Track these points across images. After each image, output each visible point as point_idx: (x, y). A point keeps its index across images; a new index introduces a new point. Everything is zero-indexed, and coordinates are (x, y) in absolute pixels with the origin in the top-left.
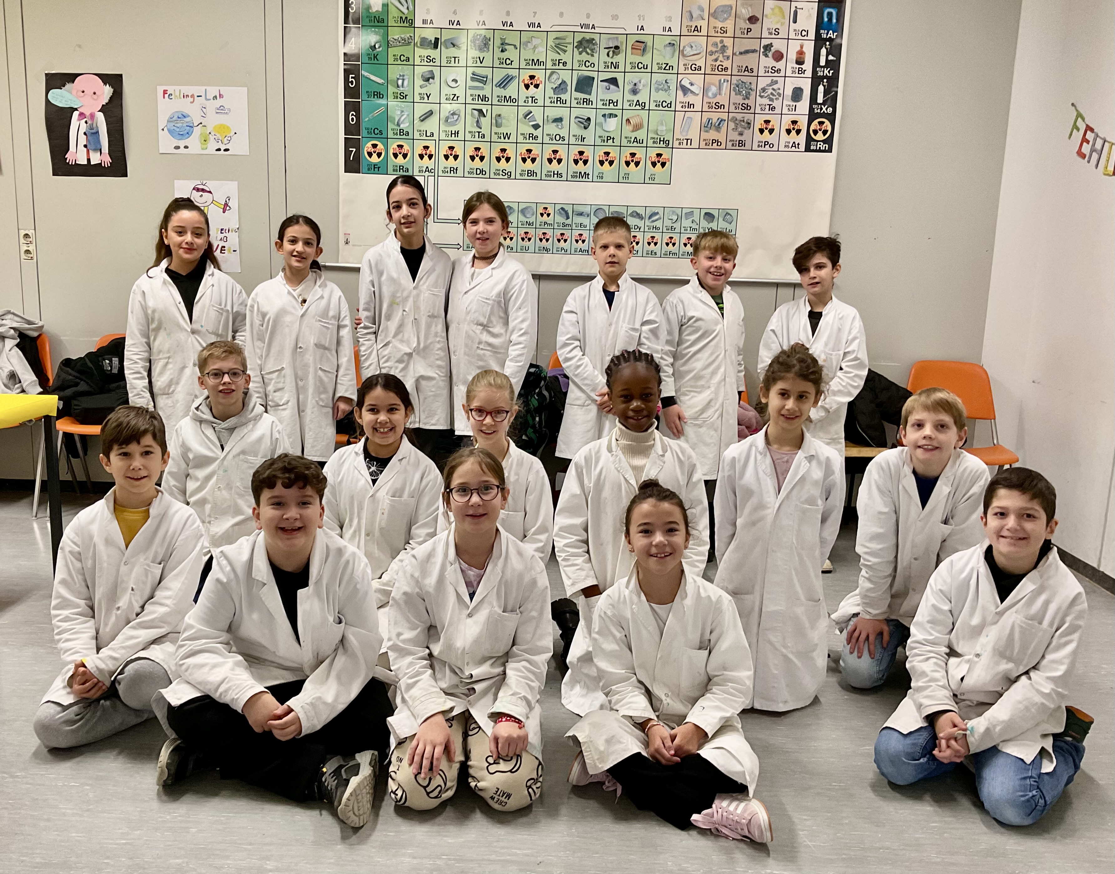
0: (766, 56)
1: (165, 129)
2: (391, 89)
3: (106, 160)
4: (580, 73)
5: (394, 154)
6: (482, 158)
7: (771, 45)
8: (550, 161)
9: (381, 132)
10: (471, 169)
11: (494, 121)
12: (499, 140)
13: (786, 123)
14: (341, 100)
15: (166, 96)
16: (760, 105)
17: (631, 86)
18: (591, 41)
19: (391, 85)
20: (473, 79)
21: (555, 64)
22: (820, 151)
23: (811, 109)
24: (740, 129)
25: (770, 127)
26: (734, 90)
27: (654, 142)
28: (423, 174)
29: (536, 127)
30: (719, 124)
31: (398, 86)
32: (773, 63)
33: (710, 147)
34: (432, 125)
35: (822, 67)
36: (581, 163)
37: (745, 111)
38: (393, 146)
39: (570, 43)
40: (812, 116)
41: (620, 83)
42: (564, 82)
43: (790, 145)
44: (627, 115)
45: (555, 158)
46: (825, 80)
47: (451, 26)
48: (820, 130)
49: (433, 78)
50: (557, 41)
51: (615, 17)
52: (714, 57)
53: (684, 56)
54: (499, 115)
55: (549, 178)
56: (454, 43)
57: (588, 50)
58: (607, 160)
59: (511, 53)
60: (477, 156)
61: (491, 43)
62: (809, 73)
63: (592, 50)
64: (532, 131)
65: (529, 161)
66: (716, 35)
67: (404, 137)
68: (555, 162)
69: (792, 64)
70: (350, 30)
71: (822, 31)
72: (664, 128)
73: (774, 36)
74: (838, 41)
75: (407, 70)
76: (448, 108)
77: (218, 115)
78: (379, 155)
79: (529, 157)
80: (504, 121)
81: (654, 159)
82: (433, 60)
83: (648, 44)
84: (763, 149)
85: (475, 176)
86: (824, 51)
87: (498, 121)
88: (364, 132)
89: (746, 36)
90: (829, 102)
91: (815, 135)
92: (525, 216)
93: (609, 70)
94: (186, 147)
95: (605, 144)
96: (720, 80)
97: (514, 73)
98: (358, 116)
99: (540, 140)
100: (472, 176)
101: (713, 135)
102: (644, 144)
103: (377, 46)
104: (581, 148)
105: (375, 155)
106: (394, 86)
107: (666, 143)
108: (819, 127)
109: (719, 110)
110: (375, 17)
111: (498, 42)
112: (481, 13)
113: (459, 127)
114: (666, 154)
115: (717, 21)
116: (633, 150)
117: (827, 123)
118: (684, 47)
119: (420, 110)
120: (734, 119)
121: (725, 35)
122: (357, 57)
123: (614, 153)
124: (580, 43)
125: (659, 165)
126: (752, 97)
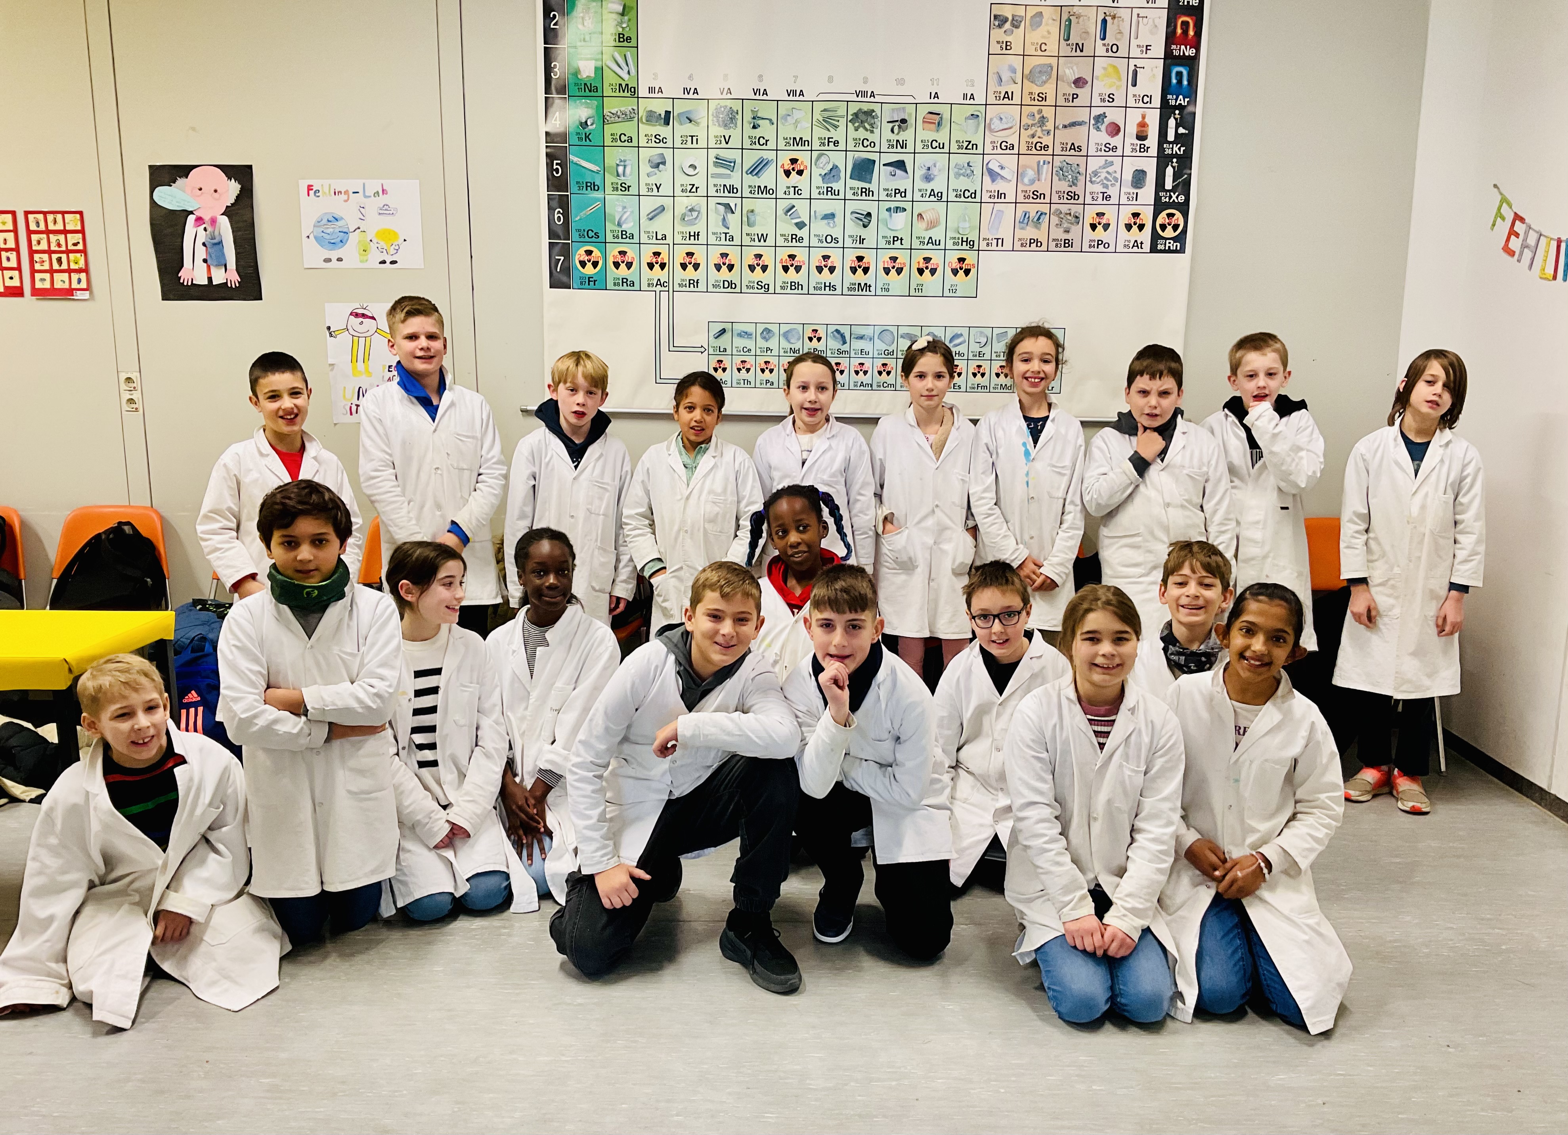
0: (1098, 129)
1: (311, 236)
2: (610, 179)
3: (233, 278)
4: (857, 155)
5: (614, 263)
6: (731, 267)
7: (1104, 115)
8: (820, 269)
9: (597, 235)
10: (717, 281)
11: (745, 219)
12: (752, 243)
13: (1125, 216)
14: (544, 193)
15: (311, 192)
16: (1091, 193)
17: (924, 171)
18: (870, 113)
19: (608, 172)
20: (716, 164)
21: (824, 144)
22: (1169, 251)
23: (1157, 198)
24: (1065, 225)
25: (1104, 221)
26: (1057, 175)
27: (954, 244)
28: (654, 288)
29: (800, 225)
30: (1039, 219)
31: (618, 175)
32: (1108, 139)
33: (1028, 248)
34: (662, 224)
35: (1170, 143)
36: (860, 271)
37: (1072, 201)
38: (613, 252)
39: (842, 117)
40: (1159, 207)
41: (909, 167)
42: (835, 167)
43: (1131, 245)
44: (918, 208)
45: (826, 266)
46: (1175, 160)
47: (686, 96)
48: (1169, 225)
49: (664, 163)
50: (826, 114)
51: (901, 82)
52: (1030, 132)
53: (991, 131)
54: (752, 211)
55: (819, 292)
56: (692, 117)
57: (866, 125)
58: (893, 267)
59: (766, 130)
60: (724, 264)
61: (739, 117)
62: (1153, 151)
63: (872, 125)
64: (796, 231)
65: (792, 270)
66: (1033, 103)
67: (628, 240)
68: (826, 270)
69: (1132, 139)
70: (553, 103)
71: (1169, 97)
72: (967, 225)
73: (1107, 104)
74: (1190, 109)
75: (629, 154)
76: (684, 203)
77: (381, 217)
78: (595, 264)
79: (792, 265)
80: (758, 218)
81: (956, 265)
82: (663, 140)
83: (944, 117)
84: (1096, 250)
85: (722, 290)
86: (1172, 123)
87: (749, 219)
88: (574, 236)
89: (1071, 104)
90: (1180, 187)
91: (1163, 231)
92: (789, 342)
93: (895, 150)
94: (340, 260)
95: (891, 246)
96: (1039, 162)
97: (771, 155)
98: (566, 215)
99: (806, 243)
100: (718, 290)
101: (1030, 232)
102: (942, 246)
103: (589, 123)
104: (860, 253)
105: (589, 265)
106: (611, 174)
107: (971, 244)
108: (1167, 221)
109: (1038, 200)
110: (585, 84)
111: (748, 116)
112: (726, 76)
113: (700, 227)
114: (971, 258)
115: (1033, 85)
116: (927, 254)
117: (1178, 215)
118: (991, 120)
119: (649, 204)
120: (1059, 213)
121: (1043, 103)
122: (563, 137)
123: (903, 257)
124: (856, 115)
125: (961, 272)
126: (1081, 183)
